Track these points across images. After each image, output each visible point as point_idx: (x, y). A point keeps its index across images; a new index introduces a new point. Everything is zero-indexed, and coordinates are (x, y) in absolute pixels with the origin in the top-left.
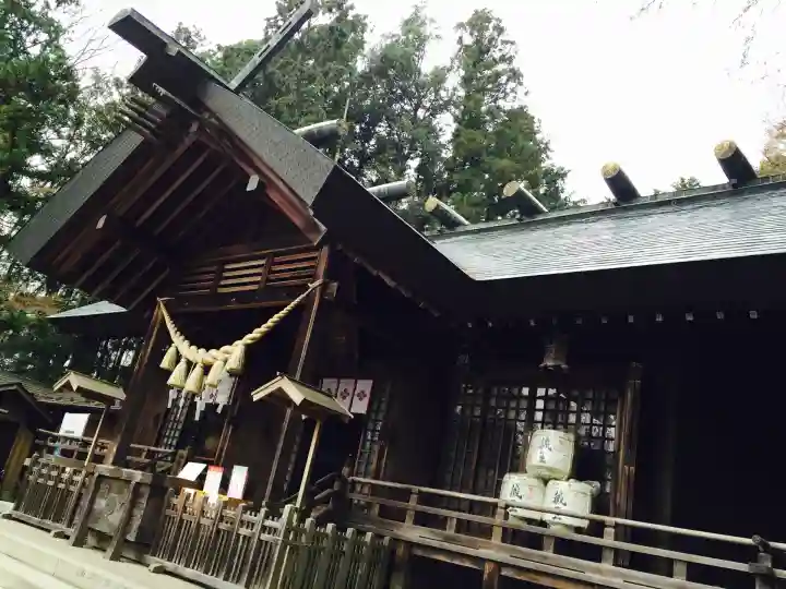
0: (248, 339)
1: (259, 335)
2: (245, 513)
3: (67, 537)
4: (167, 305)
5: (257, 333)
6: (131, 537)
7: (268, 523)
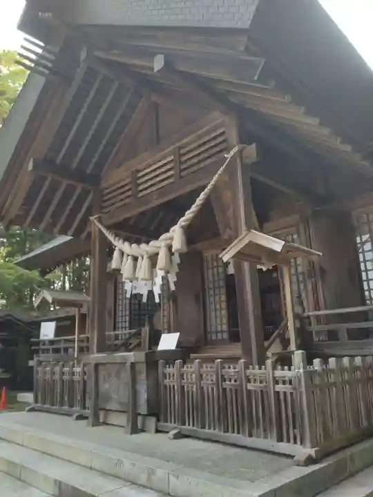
0: (183, 221)
1: (191, 215)
2: (248, 368)
3: (86, 418)
4: (100, 220)
5: (189, 214)
6: (143, 409)
7: (279, 373)
